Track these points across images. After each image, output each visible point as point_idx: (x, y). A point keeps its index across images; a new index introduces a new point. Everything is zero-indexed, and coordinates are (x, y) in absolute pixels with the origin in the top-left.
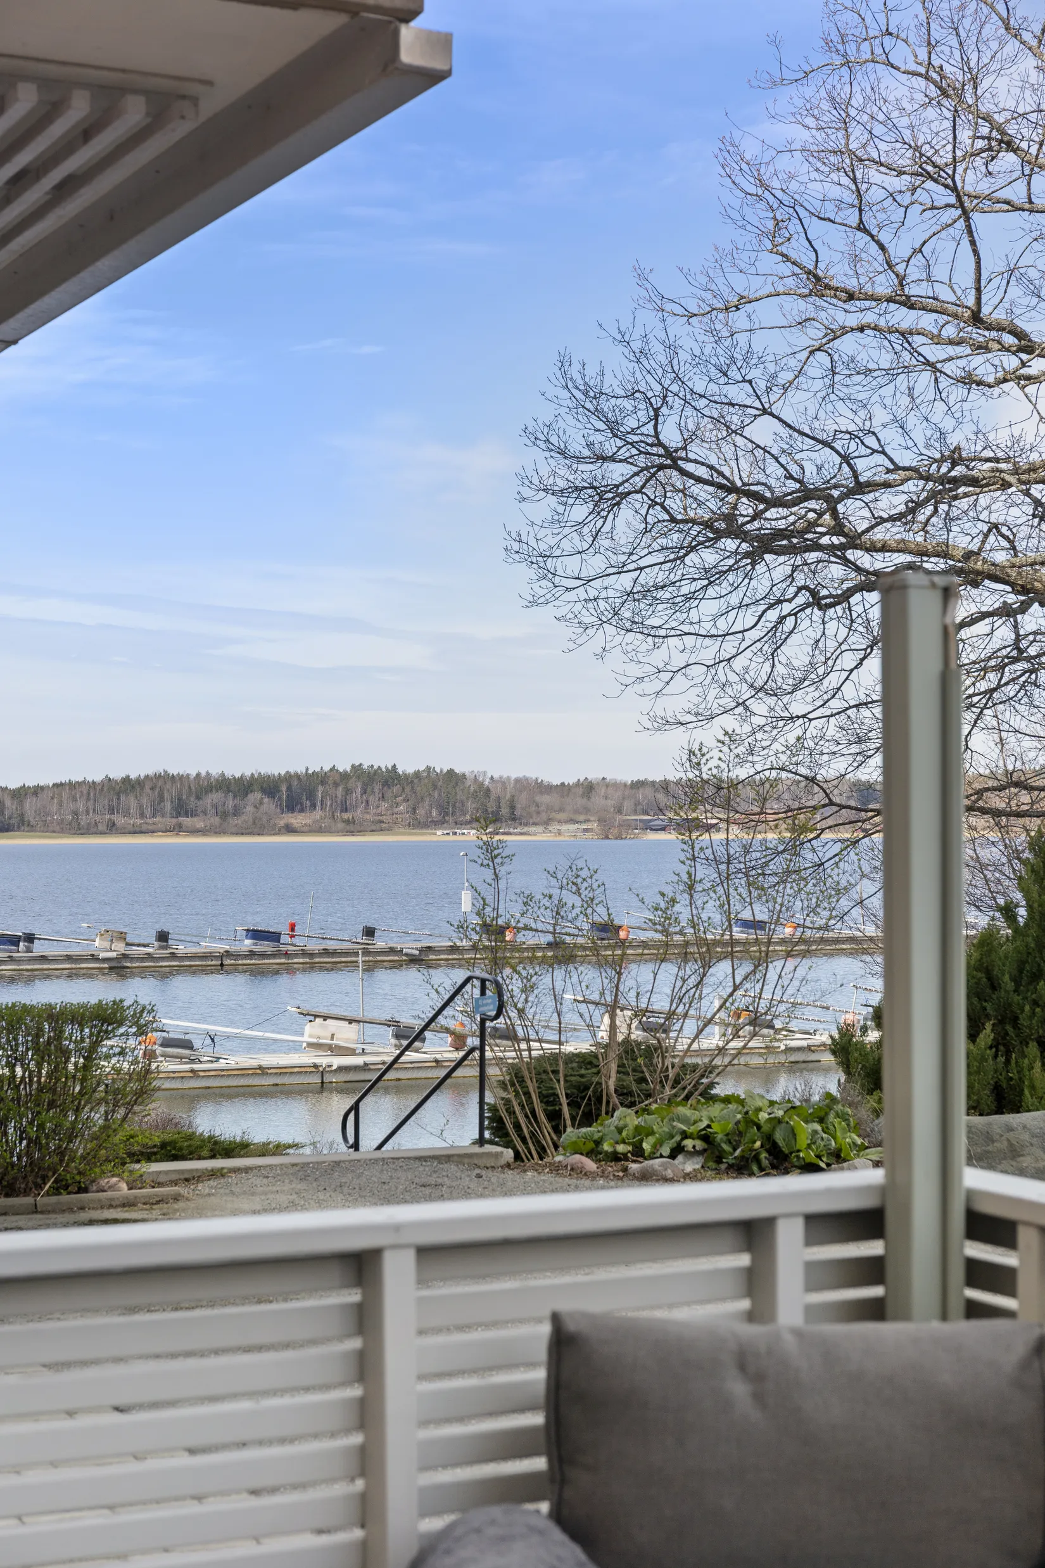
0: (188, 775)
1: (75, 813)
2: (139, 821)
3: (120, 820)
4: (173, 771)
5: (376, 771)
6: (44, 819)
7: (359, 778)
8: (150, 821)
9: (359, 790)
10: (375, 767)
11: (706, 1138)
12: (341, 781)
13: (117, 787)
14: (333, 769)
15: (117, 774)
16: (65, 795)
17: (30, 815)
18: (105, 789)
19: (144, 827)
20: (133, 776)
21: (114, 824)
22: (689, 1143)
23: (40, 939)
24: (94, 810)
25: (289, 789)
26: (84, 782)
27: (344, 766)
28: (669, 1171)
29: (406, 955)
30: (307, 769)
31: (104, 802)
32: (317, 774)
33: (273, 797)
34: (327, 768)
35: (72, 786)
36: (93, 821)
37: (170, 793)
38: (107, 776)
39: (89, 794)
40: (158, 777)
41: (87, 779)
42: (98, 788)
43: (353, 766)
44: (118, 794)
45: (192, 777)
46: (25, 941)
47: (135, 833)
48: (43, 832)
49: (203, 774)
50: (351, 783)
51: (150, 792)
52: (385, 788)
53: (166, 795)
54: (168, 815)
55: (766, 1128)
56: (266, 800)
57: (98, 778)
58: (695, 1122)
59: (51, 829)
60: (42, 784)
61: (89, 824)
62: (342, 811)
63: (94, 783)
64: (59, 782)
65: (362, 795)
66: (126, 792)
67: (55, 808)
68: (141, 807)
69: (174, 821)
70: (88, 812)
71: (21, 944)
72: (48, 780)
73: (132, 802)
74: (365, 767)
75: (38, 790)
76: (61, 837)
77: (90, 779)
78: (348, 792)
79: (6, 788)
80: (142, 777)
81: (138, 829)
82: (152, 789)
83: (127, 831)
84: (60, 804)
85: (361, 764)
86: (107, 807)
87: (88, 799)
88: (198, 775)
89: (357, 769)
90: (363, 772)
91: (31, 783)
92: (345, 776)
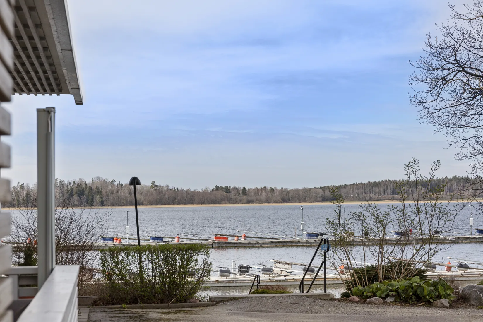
0: (396, 180)
1: (358, 194)
2: (380, 196)
3: (373, 196)
4: (391, 179)
5: (461, 178)
6: (348, 196)
7: (455, 181)
8: (383, 196)
9: (455, 185)
10: (461, 177)
11: (397, 291)
12: (449, 182)
13: (372, 185)
14: (446, 177)
15: (372, 181)
16: (355, 188)
17: (343, 194)
18: (368, 185)
19: (381, 198)
20: (377, 181)
21: (371, 197)
22: (391, 293)
23: (325, 235)
24: (364, 193)
25: (431, 184)
26: (361, 183)
27: (450, 176)
28: (377, 301)
29: (450, 240)
30: (437, 178)
31: (368, 190)
32: (441, 179)
33: (425, 187)
34: (444, 177)
35: (357, 185)
36: (364, 196)
37: (390, 186)
38: (368, 181)
39: (363, 187)
40: (386, 181)
41: (362, 182)
42: (366, 185)
43: (453, 176)
44: (372, 187)
45: (397, 181)
46: (320, 235)
47: (378, 200)
48: (347, 200)
49: (401, 180)
50: (453, 182)
51: (383, 186)
52: (465, 184)
53: (389, 187)
54: (390, 194)
55: (415, 288)
56: (423, 189)
57: (366, 182)
58: (395, 286)
59: (350, 199)
60: (347, 184)
61: (362, 197)
62: (450, 192)
63: (364, 183)
64: (353, 183)
65: (456, 186)
66: (375, 187)
67: (351, 192)
68: (380, 191)
69: (391, 196)
70: (362, 193)
71: (319, 236)
72: (349, 183)
73: (377, 190)
74: (457, 177)
75: (345, 186)
76: (353, 202)
77: (363, 182)
78: (451, 185)
79: (335, 186)
80: (381, 181)
81: (379, 199)
82: (384, 185)
83: (375, 199)
84: (353, 191)
85: (456, 176)
86: (369, 192)
87: (362, 189)
88: (400, 180)
89: (455, 177)
90: (457, 178)
91: (343, 184)
92: (450, 180)
